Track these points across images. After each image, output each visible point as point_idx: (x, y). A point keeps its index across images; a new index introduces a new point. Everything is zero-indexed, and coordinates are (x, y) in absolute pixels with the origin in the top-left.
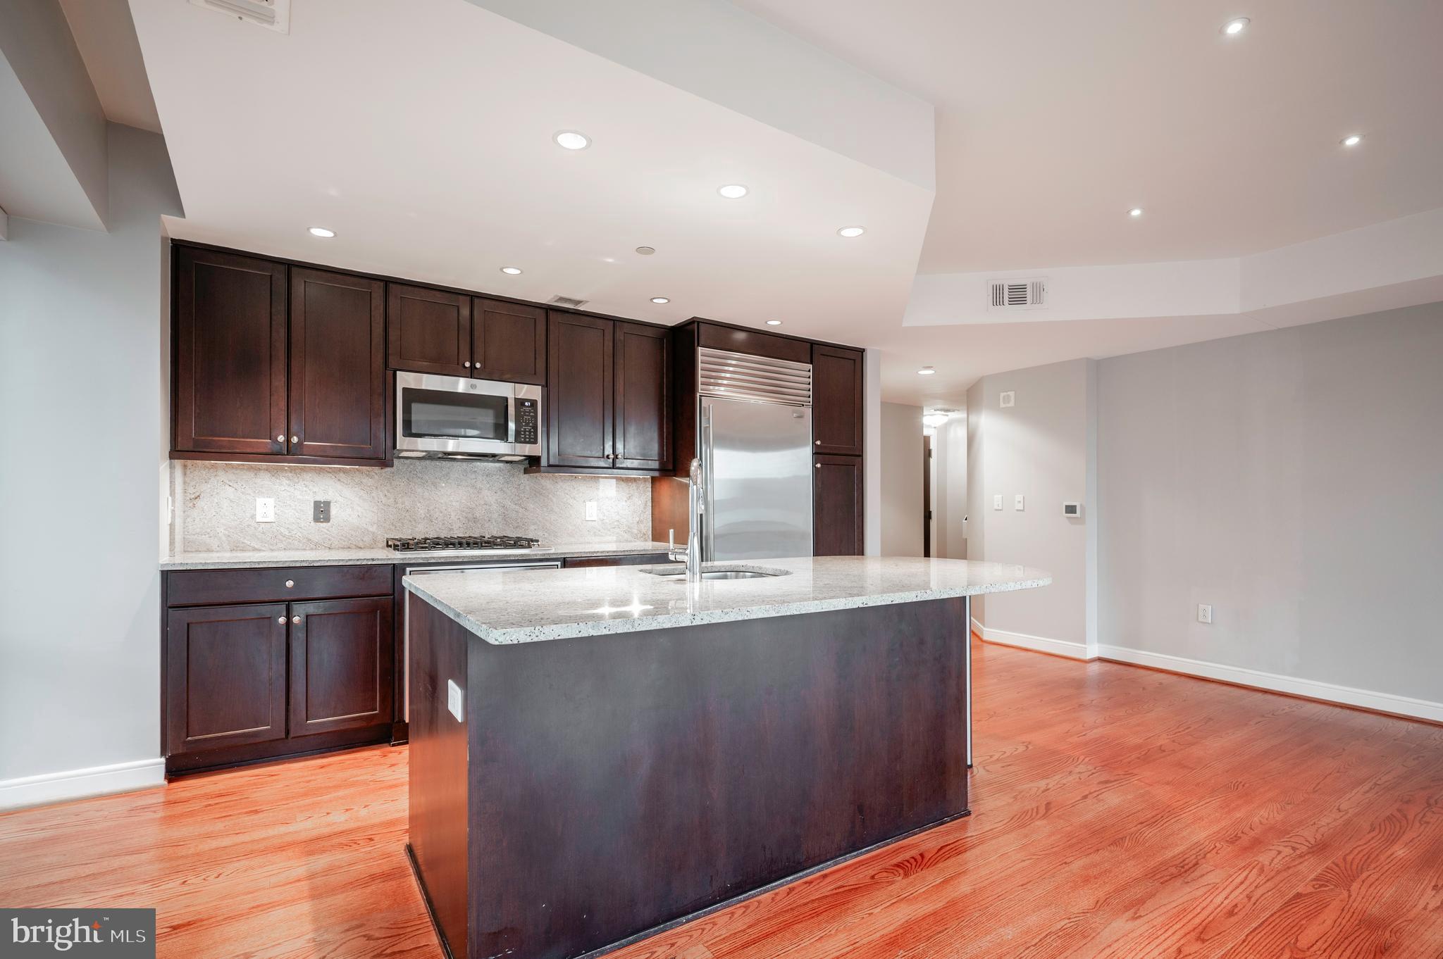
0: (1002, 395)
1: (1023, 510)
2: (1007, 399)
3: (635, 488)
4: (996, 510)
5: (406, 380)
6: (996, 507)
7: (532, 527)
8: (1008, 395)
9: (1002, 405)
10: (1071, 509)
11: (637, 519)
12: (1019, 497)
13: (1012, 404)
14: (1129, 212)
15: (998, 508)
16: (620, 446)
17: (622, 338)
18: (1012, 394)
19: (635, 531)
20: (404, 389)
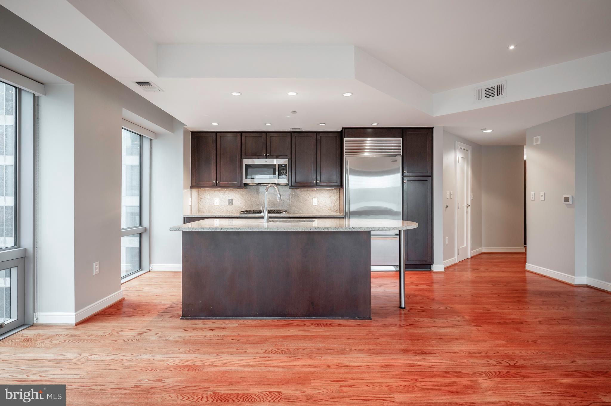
0: (535, 138)
1: (544, 200)
2: (537, 140)
3: (332, 193)
4: (532, 200)
5: (246, 162)
6: (532, 199)
7: (293, 207)
8: (538, 138)
9: (535, 144)
10: (566, 200)
11: (333, 205)
12: (542, 193)
13: (539, 143)
14: (508, 48)
15: (533, 199)
16: (319, 178)
17: (319, 138)
18: (539, 137)
19: (333, 209)
20: (246, 165)
